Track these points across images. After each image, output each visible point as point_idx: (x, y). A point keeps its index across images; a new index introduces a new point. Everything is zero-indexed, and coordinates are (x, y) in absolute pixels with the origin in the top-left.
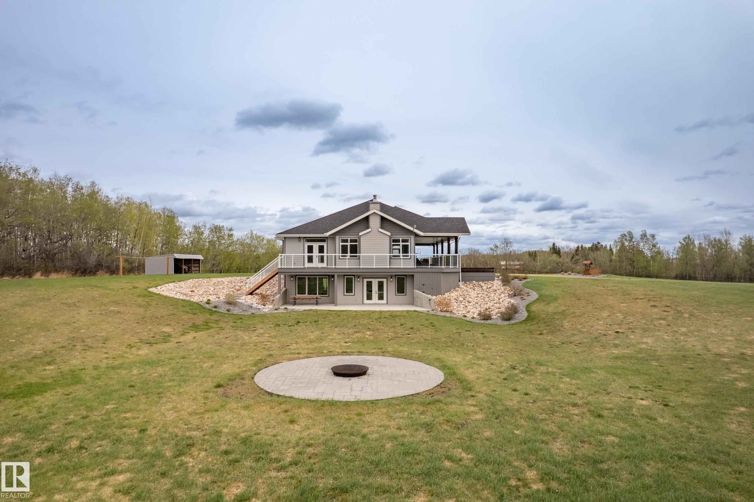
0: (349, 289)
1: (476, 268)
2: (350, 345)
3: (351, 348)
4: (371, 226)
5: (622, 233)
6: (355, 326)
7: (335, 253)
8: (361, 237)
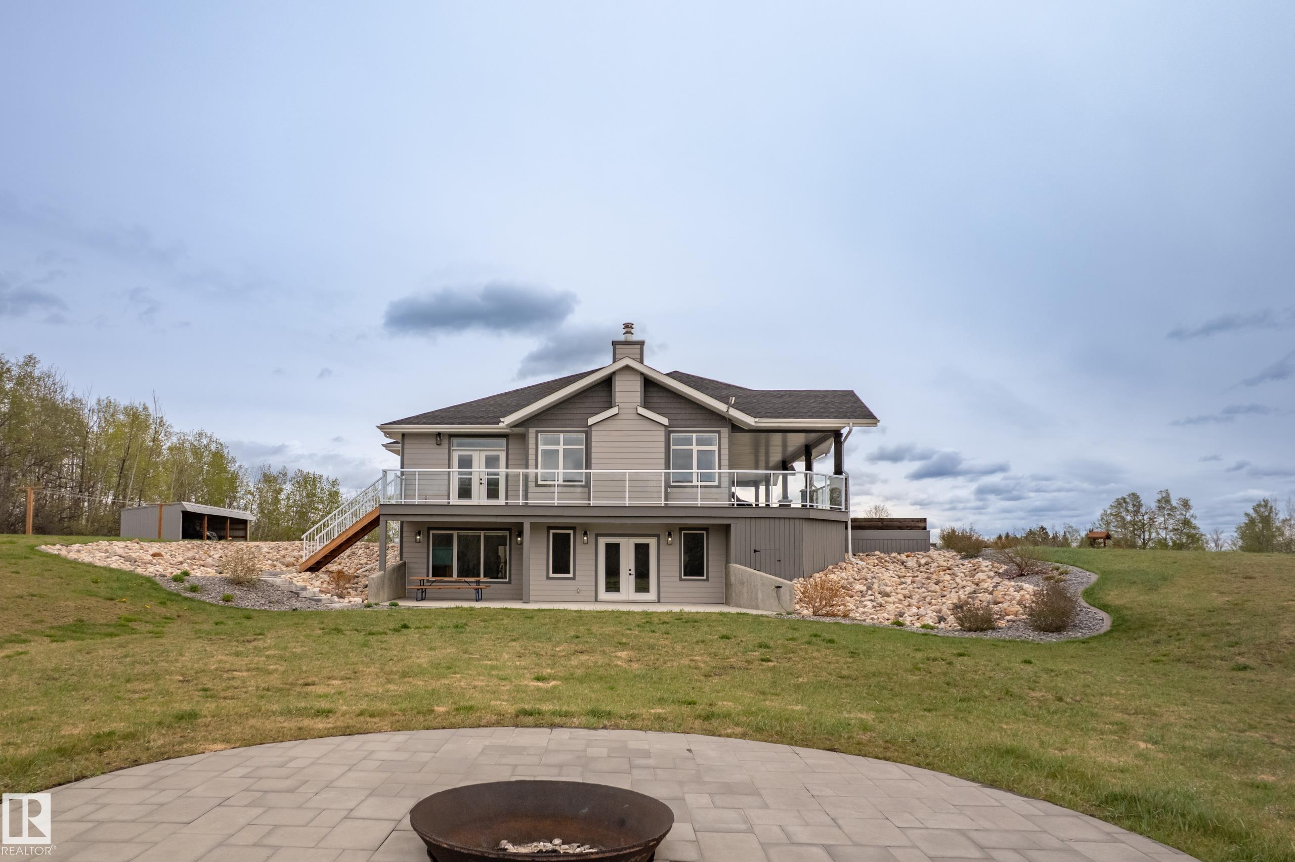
0: (561, 564)
1: (881, 520)
2: (554, 687)
3: (559, 698)
4: (617, 400)
5: (1120, 497)
6: (577, 637)
7: (527, 468)
8: (593, 428)
